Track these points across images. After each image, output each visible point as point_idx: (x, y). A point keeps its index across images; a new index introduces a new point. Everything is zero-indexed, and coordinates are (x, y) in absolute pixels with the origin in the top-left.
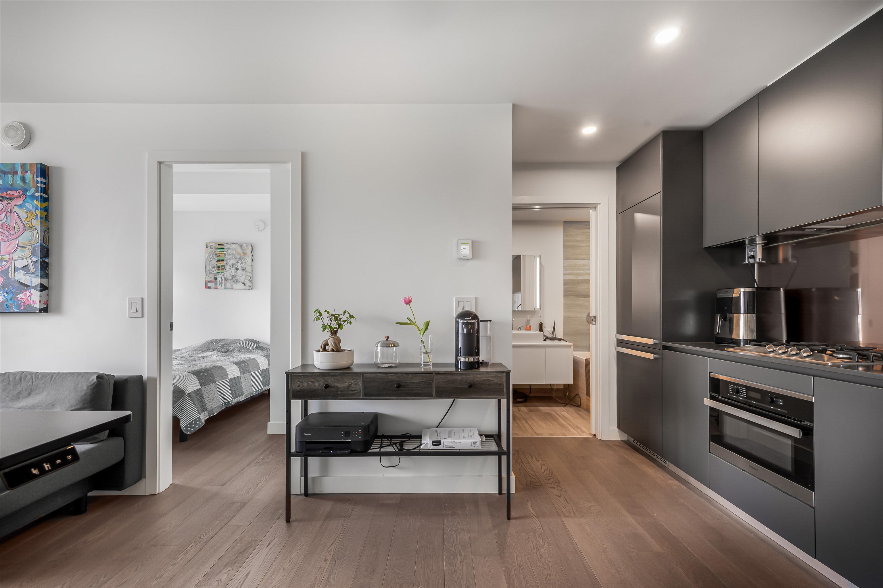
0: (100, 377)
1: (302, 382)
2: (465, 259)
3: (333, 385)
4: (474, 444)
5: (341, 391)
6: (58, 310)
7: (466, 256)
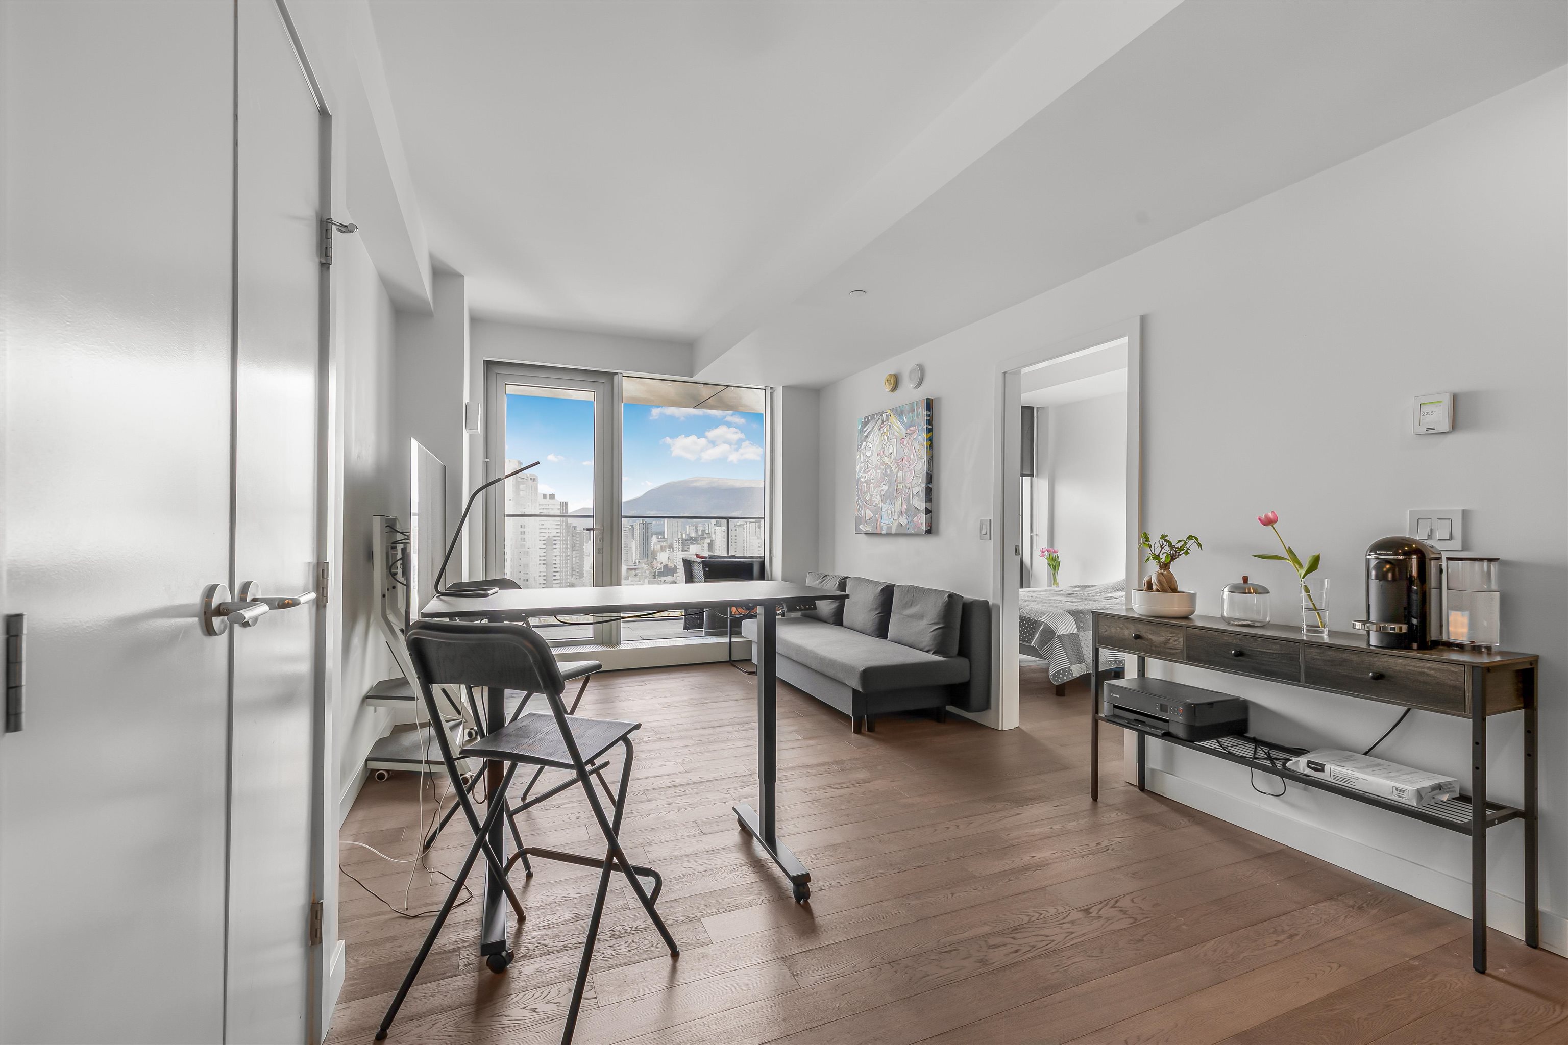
0: (951, 596)
1: (1109, 627)
2: (1431, 432)
3: (1147, 637)
4: (1398, 792)
5: (1156, 647)
6: (937, 533)
7: (1433, 429)
